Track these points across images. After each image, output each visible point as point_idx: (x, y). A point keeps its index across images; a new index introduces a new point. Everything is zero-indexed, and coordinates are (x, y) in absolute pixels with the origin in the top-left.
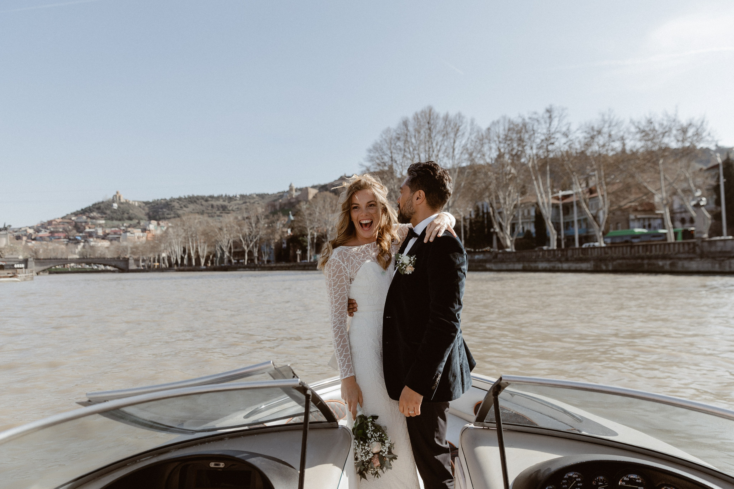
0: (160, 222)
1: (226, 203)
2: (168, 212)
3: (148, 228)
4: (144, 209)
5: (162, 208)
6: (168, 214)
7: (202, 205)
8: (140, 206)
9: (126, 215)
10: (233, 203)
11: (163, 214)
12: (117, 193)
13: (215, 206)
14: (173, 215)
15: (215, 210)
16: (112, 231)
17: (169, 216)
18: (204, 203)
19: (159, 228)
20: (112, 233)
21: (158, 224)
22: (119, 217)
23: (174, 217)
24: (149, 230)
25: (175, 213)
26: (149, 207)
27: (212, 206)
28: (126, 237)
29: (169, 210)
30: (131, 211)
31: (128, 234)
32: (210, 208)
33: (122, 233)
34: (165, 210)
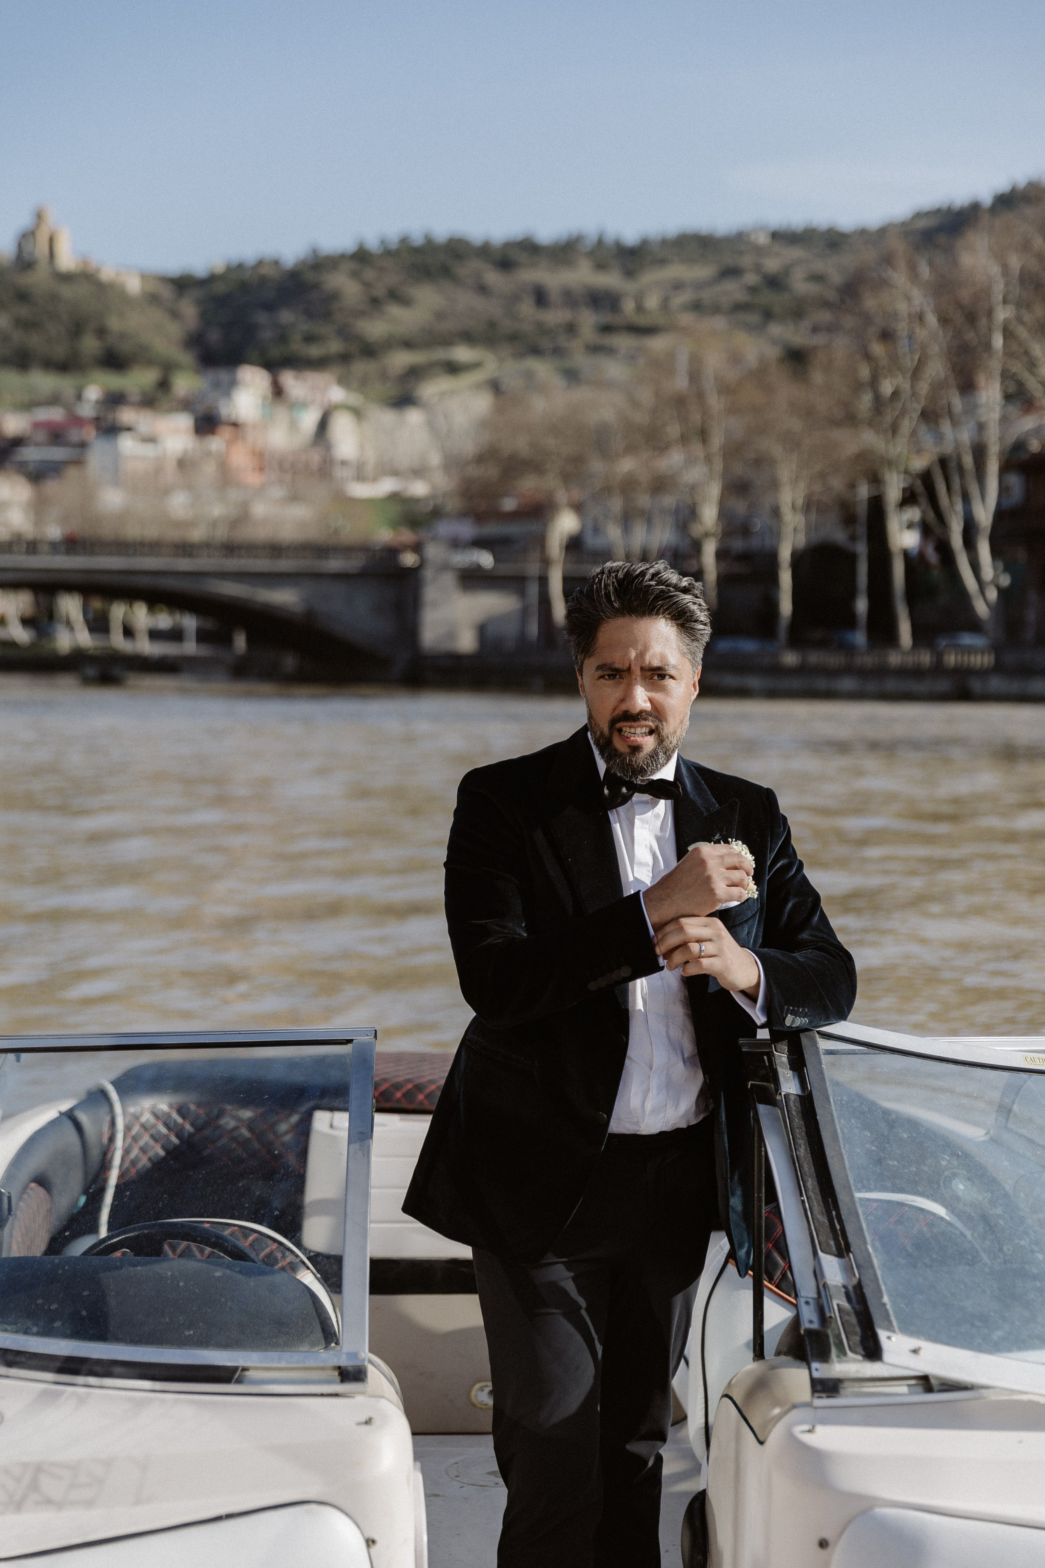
0: (289, 379)
1: (611, 280)
2: (305, 326)
3: (225, 410)
4: (175, 314)
5: (270, 307)
6: (310, 339)
7: (483, 289)
8: (153, 299)
9: (90, 345)
10: (651, 277)
11: (283, 338)
12: (39, 216)
13: (554, 295)
14: (335, 346)
15: (555, 317)
16: (37, 425)
17: (314, 351)
18: (493, 277)
19: (281, 414)
20: (41, 436)
21: (278, 391)
22: (60, 351)
23: (345, 358)
24: (235, 425)
25: (344, 333)
26: (199, 302)
27: (541, 297)
28: (117, 458)
29: (310, 314)
30: (114, 323)
31: (127, 444)
32: (527, 308)
33: (90, 433)
34: (286, 316)
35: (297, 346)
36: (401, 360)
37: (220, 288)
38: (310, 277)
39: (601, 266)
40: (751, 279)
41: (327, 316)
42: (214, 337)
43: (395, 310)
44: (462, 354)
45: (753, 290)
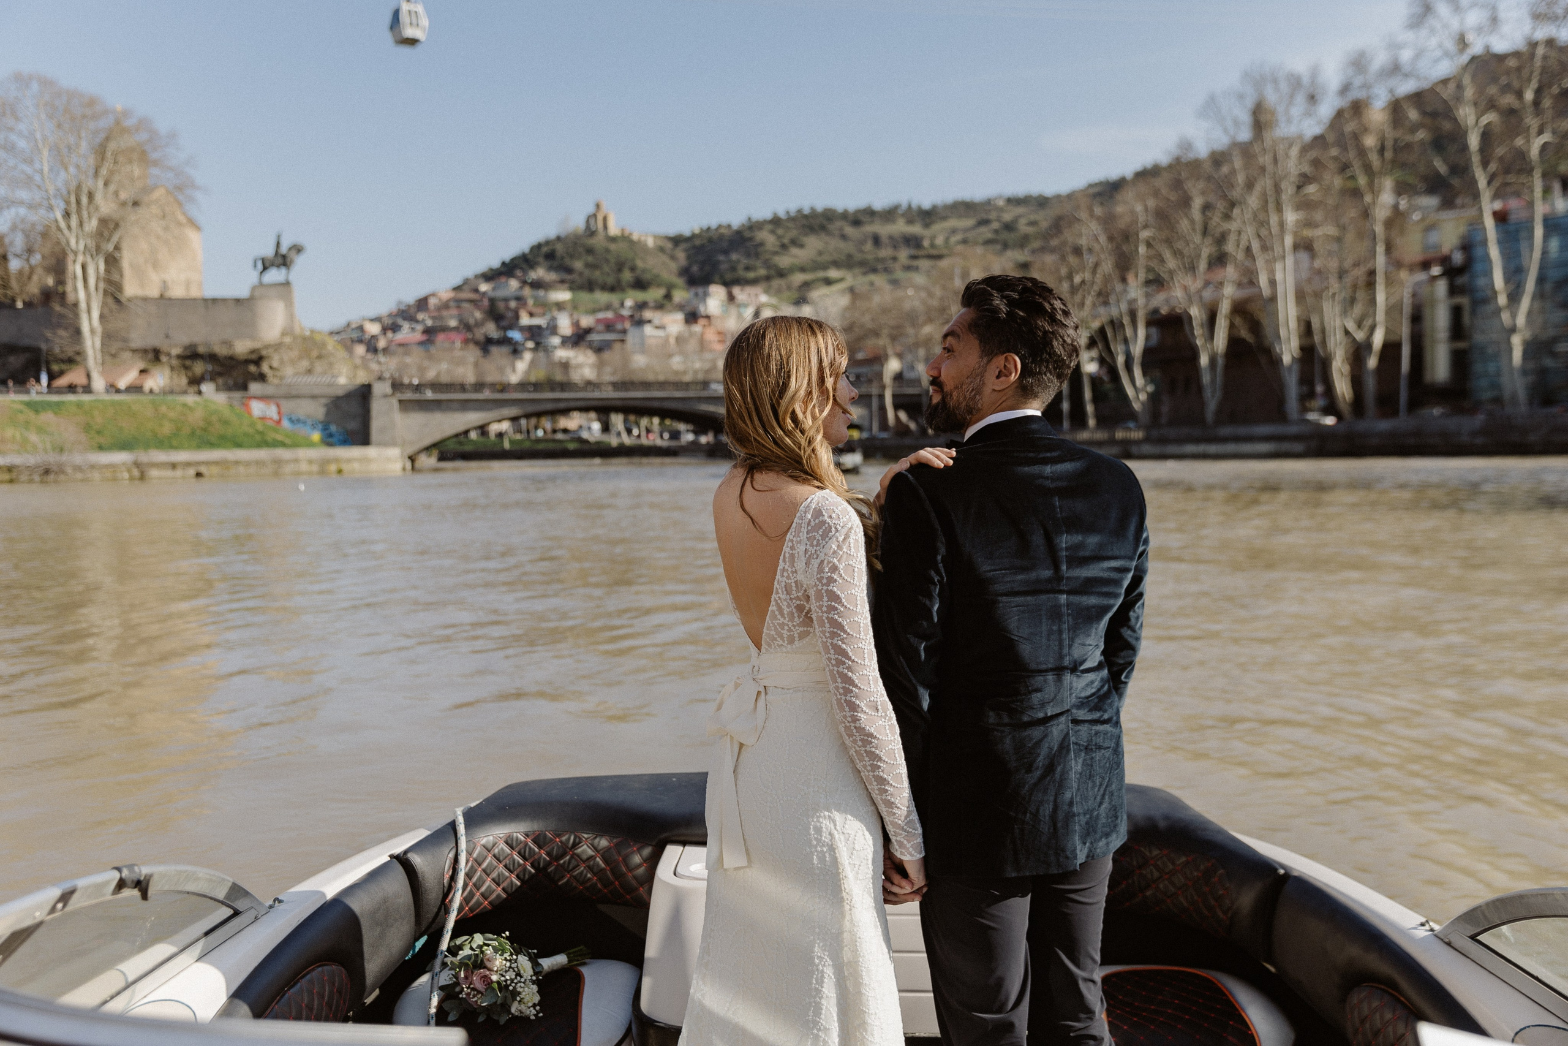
0: (736, 291)
1: (916, 229)
2: (745, 261)
3: (702, 309)
4: (673, 258)
5: (726, 252)
6: (748, 268)
7: (844, 237)
8: (662, 249)
9: (627, 276)
10: (937, 227)
11: (733, 269)
12: (598, 206)
13: (885, 240)
14: (762, 272)
15: (885, 252)
16: (598, 321)
17: (751, 275)
18: (849, 230)
19: (733, 311)
20: (601, 327)
21: (731, 298)
22: (610, 280)
23: (768, 278)
24: (708, 317)
25: (768, 265)
26: (686, 250)
27: (877, 240)
28: (643, 338)
29: (748, 255)
30: (640, 264)
31: (648, 330)
32: (869, 246)
33: (627, 325)
34: (734, 256)
35: (741, 273)
36: (799, 278)
37: (698, 242)
38: (747, 234)
39: (910, 222)
40: (995, 225)
41: (757, 255)
42: (695, 269)
43: (795, 251)
44: (833, 273)
45: (996, 231)
